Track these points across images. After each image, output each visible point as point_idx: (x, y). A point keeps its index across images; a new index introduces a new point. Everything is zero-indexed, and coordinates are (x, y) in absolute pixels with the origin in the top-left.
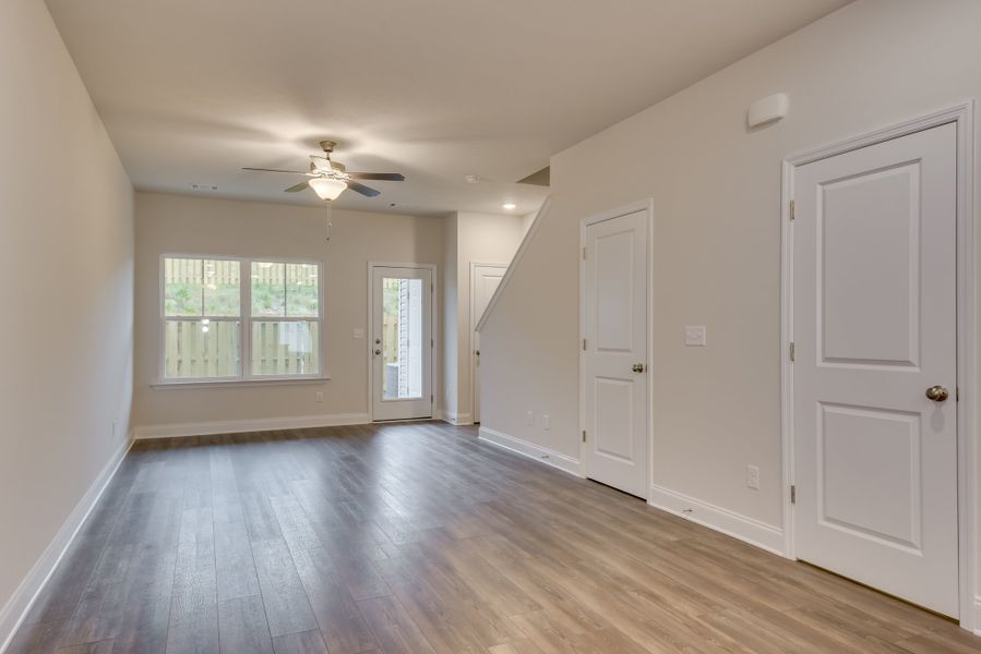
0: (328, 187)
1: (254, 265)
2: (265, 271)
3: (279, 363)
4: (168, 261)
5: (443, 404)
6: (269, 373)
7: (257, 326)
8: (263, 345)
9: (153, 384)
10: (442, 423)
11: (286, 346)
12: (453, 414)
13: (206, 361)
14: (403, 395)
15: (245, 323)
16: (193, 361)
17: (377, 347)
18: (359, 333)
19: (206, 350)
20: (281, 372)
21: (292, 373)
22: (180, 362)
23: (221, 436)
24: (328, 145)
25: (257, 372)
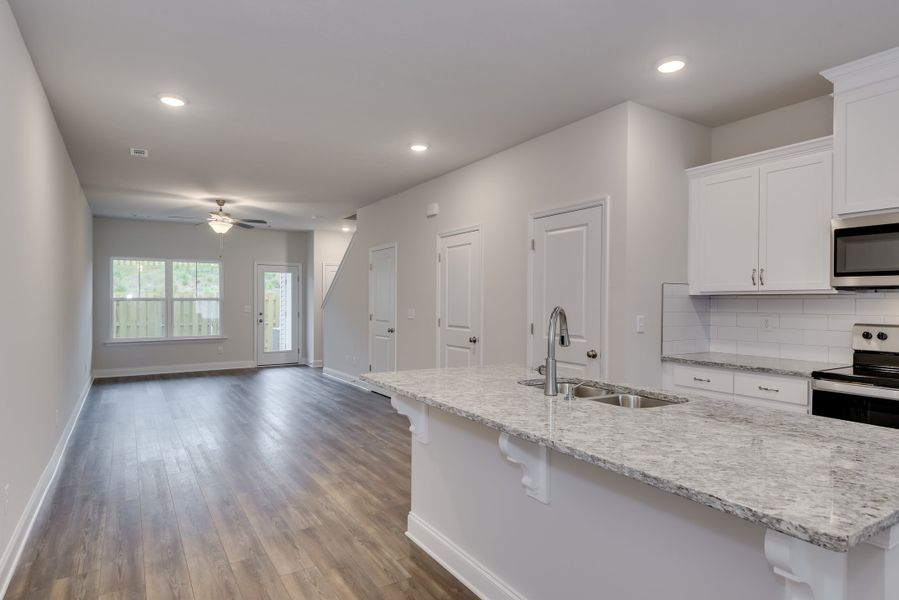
0: (220, 226)
1: (175, 264)
2: (182, 268)
3: (194, 328)
4: (115, 262)
5: (305, 354)
6: (186, 335)
7: (177, 304)
8: (182, 315)
9: (107, 342)
10: (305, 366)
11: (200, 315)
12: (311, 360)
13: (138, 327)
14: (282, 348)
15: (168, 301)
16: (128, 327)
17: (260, 317)
18: (248, 308)
19: (138, 319)
20: (195, 334)
21: (204, 334)
22: (118, 327)
23: (153, 376)
24: (221, 202)
25: (177, 334)
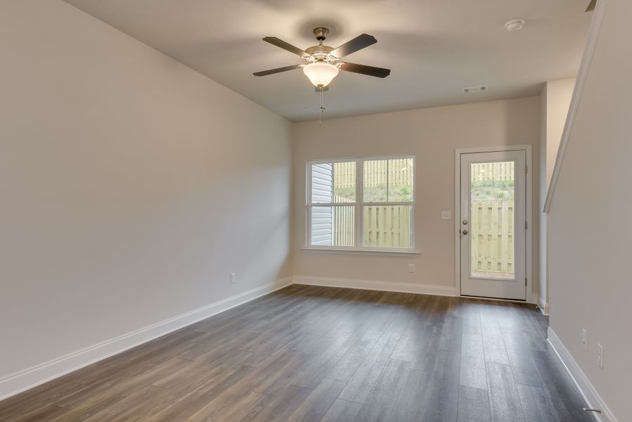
1: (366, 164)
5: (539, 289)
10: (534, 309)
12: (543, 302)
15: (358, 206)
17: (464, 228)
18: (446, 215)
19: (392, 226)
22: (378, 233)
24: (319, 32)
